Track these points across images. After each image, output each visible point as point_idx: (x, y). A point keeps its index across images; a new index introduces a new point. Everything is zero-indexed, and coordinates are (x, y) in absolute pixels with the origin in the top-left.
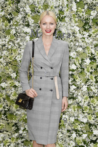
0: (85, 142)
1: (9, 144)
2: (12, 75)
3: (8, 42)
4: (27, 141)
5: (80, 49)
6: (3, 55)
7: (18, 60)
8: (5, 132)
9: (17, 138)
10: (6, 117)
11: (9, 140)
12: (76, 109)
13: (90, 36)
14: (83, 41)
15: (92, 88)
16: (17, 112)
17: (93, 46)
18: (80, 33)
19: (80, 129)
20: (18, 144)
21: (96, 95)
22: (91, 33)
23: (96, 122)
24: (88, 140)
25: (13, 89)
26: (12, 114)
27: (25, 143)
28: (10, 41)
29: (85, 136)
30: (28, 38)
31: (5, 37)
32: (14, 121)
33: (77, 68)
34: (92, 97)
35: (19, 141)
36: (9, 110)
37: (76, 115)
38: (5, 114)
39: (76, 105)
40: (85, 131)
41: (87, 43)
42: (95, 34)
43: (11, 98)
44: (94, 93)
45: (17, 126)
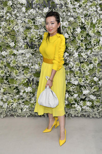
0: (76, 101)
1: (11, 104)
2: (11, 44)
3: (6, 13)
4: (27, 101)
5: (72, 19)
6: (2, 26)
7: (16, 30)
8: (7, 94)
9: (19, 99)
10: (8, 82)
11: (12, 101)
12: (69, 74)
13: (80, 6)
14: (74, 11)
15: (82, 54)
16: (17, 77)
17: (83, 16)
18: (71, 4)
19: (72, 90)
20: (20, 104)
21: (86, 60)
22: (81, 3)
23: (85, 83)
24: (78, 99)
25: (12, 57)
26: (13, 79)
27: (25, 102)
28: (8, 12)
29: (76, 95)
30: (24, 9)
31: (3, 9)
32: (15, 85)
33: (69, 37)
34: (83, 62)
35: (21, 101)
36: (10, 75)
37: (68, 79)
38: (6, 79)
39: (69, 70)
40: (76, 92)
41: (78, 13)
42: (85, 4)
43: (11, 65)
44: (84, 59)
45: (18, 89)
